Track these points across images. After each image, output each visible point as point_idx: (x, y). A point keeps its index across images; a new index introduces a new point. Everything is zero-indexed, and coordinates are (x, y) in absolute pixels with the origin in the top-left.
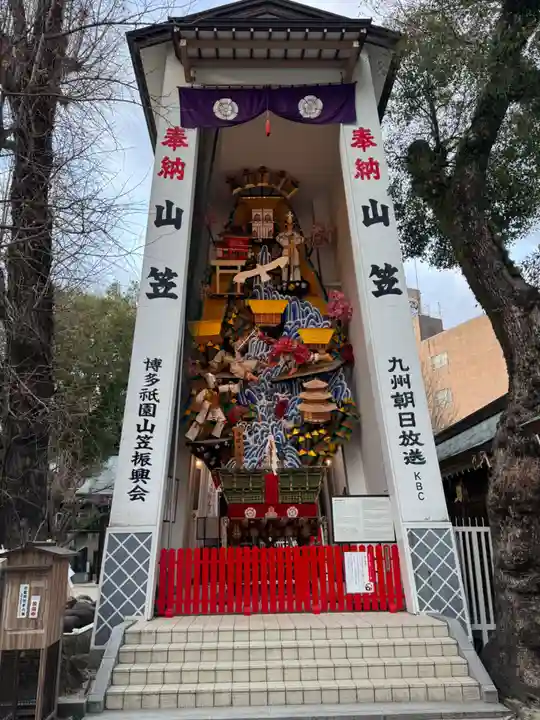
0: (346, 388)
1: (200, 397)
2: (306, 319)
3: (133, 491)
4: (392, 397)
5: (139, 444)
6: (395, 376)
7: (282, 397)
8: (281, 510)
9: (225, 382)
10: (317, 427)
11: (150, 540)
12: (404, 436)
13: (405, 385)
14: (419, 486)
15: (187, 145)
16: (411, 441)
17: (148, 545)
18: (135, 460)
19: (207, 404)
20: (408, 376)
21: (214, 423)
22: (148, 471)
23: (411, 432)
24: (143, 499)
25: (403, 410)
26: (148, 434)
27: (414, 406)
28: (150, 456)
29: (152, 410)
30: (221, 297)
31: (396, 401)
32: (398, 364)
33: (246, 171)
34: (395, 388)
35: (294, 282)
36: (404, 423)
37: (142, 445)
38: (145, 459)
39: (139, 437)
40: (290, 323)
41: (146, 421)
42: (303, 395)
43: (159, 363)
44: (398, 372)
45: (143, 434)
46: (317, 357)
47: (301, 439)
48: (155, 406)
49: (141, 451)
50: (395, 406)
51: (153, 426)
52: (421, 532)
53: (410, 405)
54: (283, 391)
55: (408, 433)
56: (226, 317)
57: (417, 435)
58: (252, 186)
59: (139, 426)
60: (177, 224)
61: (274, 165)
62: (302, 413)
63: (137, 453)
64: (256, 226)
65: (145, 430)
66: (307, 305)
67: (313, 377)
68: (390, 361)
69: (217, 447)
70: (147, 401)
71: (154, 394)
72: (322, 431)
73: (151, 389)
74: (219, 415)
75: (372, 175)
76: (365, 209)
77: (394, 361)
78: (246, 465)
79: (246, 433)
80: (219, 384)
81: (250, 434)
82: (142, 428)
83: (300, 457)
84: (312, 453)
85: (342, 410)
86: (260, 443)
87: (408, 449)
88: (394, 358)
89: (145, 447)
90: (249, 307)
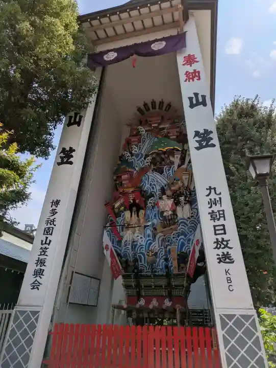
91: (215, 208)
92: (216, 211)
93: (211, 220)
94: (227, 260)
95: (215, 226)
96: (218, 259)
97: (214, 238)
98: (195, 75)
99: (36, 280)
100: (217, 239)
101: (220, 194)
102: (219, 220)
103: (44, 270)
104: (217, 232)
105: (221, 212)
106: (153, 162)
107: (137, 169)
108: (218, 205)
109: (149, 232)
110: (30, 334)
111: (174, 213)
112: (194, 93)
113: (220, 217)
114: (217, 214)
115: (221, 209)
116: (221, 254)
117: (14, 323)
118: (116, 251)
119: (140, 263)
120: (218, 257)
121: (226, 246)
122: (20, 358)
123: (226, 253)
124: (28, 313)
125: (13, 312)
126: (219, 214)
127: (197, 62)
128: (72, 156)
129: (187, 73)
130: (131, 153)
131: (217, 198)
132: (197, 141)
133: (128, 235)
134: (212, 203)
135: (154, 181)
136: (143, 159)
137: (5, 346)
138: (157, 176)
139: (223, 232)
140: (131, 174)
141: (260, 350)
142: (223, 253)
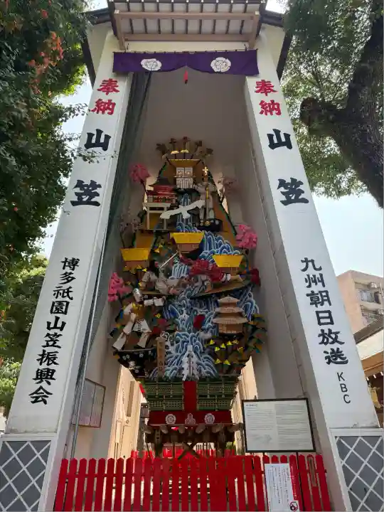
0: (254, 304)
1: (127, 310)
2: (220, 249)
3: (36, 392)
4: (308, 295)
5: (47, 341)
6: (308, 276)
7: (200, 311)
8: (200, 417)
9: (150, 297)
10: (231, 338)
11: (47, 450)
12: (323, 334)
13: (320, 284)
14: (344, 388)
15: (117, 91)
16: (330, 340)
17: (45, 455)
18: (42, 359)
19: (134, 316)
20: (321, 275)
21: (139, 334)
22: (54, 371)
23: (330, 330)
24: (45, 402)
25: (320, 308)
26: (58, 331)
27: (330, 304)
28: (57, 355)
29: (64, 307)
30: (150, 232)
31: (311, 300)
32: (310, 264)
33: (173, 142)
34: (310, 286)
35: (210, 220)
36: (322, 321)
37: (51, 343)
38: (51, 358)
39: (48, 335)
40: (205, 252)
41: (57, 319)
42: (218, 310)
43: (77, 263)
44: (311, 271)
45: (52, 332)
46: (229, 277)
47: (217, 349)
48: (68, 303)
49: (48, 350)
50: (311, 304)
51: (64, 324)
52: (351, 440)
53: (326, 303)
54: (201, 307)
55: (326, 331)
56: (154, 247)
57: (336, 333)
58: (176, 152)
59: (49, 323)
60: (105, 147)
61: (194, 137)
62: (216, 326)
63: (44, 351)
64: (179, 181)
65: (55, 327)
66: (220, 238)
67: (226, 294)
68: (302, 261)
69: (141, 355)
70: (60, 299)
71: (68, 292)
72: (235, 342)
73: (65, 287)
74: (144, 326)
75: (274, 112)
76: (270, 137)
77: (306, 261)
78: (168, 373)
79: (168, 343)
80: (144, 299)
81: (172, 345)
82: (52, 326)
83: (216, 366)
84: (227, 362)
85: (252, 323)
86: (180, 352)
87: (328, 348)
88: (306, 259)
89: (53, 345)
90: (173, 239)
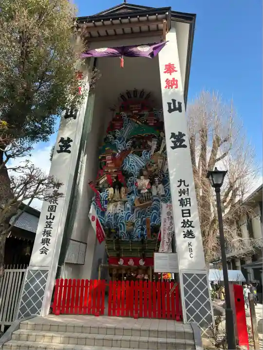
91: (184, 197)
92: (184, 199)
93: (180, 205)
94: (190, 236)
95: (182, 210)
96: (184, 235)
97: (182, 219)
98: (174, 83)
99: (44, 247)
100: (184, 220)
101: (188, 186)
102: (186, 205)
103: (50, 239)
104: (184, 215)
105: (188, 200)
106: (134, 145)
107: (119, 151)
108: (186, 194)
109: (128, 206)
110: (42, 287)
111: (150, 191)
112: (172, 100)
113: (187, 204)
114: (185, 201)
115: (188, 197)
116: (186, 231)
117: (28, 279)
118: (101, 222)
119: (120, 231)
120: (184, 233)
121: (190, 226)
122: (34, 304)
123: (189, 231)
124: (39, 272)
125: (26, 271)
126: (187, 201)
127: (176, 71)
128: (70, 146)
129: (167, 81)
130: (114, 136)
131: (186, 188)
132: (172, 141)
133: (111, 208)
134: (182, 192)
135: (134, 163)
136: (124, 142)
137: (22, 296)
138: (137, 158)
139: (188, 215)
140: (114, 155)
141: (208, 297)
142: (188, 230)
